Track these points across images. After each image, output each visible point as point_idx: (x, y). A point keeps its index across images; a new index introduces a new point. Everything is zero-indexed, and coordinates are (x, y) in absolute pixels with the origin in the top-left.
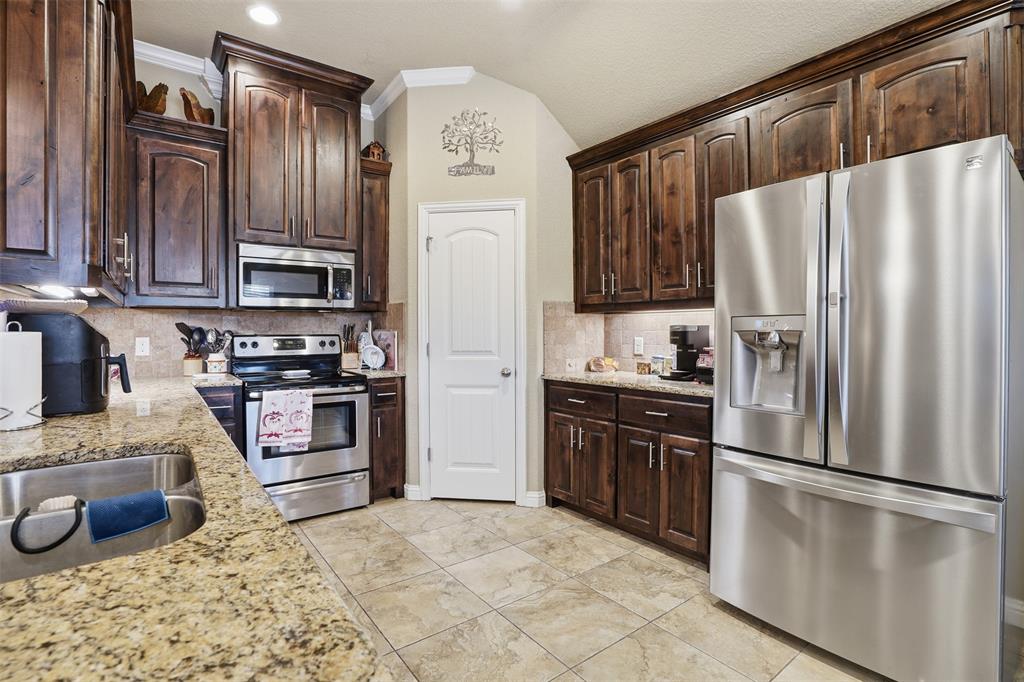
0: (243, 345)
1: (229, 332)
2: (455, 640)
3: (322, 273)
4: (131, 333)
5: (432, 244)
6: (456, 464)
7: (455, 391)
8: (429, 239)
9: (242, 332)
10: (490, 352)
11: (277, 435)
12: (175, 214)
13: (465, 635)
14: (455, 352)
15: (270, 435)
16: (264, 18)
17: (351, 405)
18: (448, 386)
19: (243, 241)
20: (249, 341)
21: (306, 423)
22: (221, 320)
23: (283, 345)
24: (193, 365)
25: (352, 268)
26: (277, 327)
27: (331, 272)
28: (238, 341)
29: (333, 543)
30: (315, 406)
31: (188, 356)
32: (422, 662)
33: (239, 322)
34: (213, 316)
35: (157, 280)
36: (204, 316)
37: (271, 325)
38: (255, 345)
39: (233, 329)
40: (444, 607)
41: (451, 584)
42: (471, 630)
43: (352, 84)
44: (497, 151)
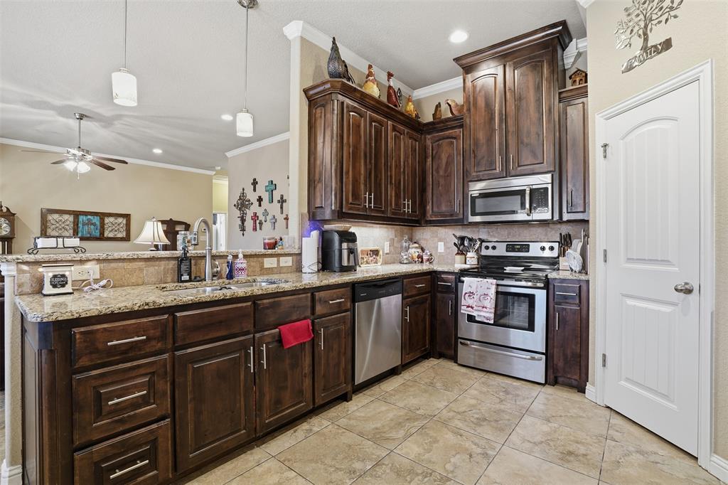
0: (487, 248)
1: (480, 239)
4: (436, 239)
5: (609, 149)
7: (630, 302)
8: (605, 146)
9: (490, 239)
10: (665, 262)
11: (472, 308)
12: (441, 173)
14: (629, 260)
15: (468, 307)
16: (459, 39)
17: (531, 299)
18: (623, 295)
19: (471, 181)
20: (490, 245)
21: (490, 303)
22: (479, 231)
23: (510, 248)
24: (459, 258)
25: (550, 187)
26: (514, 236)
27: (528, 192)
28: (484, 244)
29: (481, 392)
30: (497, 293)
31: (458, 254)
33: (489, 233)
34: (474, 229)
35: (434, 211)
36: (469, 230)
37: (509, 234)
38: (494, 248)
39: (483, 237)
40: (452, 460)
41: (485, 455)
42: (435, 481)
43: (547, 35)
44: (675, 17)
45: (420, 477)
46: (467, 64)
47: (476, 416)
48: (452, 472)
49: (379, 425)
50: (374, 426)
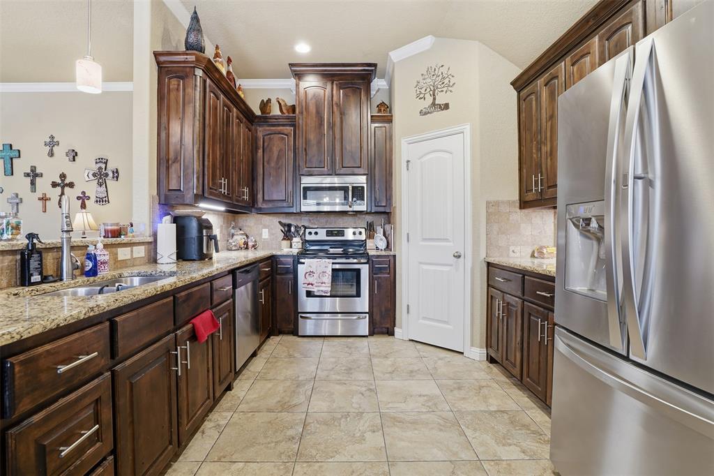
0: (310, 233)
1: (303, 226)
2: (340, 419)
3: (345, 189)
4: (261, 226)
5: (410, 165)
6: (424, 318)
7: (425, 267)
8: (408, 162)
9: (311, 226)
10: (446, 240)
11: (312, 285)
12: (273, 164)
13: (348, 419)
14: (425, 240)
15: (309, 284)
16: (303, 50)
17: (358, 271)
18: (421, 263)
19: (303, 175)
20: (313, 231)
21: (327, 279)
22: (301, 219)
23: (329, 233)
24: (286, 243)
25: (365, 185)
26: (330, 224)
27: (350, 188)
28: (308, 231)
30: (333, 270)
31: (284, 239)
32: (313, 422)
33: (310, 220)
34: (297, 217)
35: (265, 199)
36: (293, 218)
37: (327, 222)
38: (316, 233)
39: (306, 224)
40: (353, 401)
41: (370, 390)
42: (355, 417)
43: (364, 70)
44: (451, 91)
45: (343, 420)
46: (297, 72)
47: (343, 368)
48: (360, 407)
49: (279, 399)
50: (275, 401)
